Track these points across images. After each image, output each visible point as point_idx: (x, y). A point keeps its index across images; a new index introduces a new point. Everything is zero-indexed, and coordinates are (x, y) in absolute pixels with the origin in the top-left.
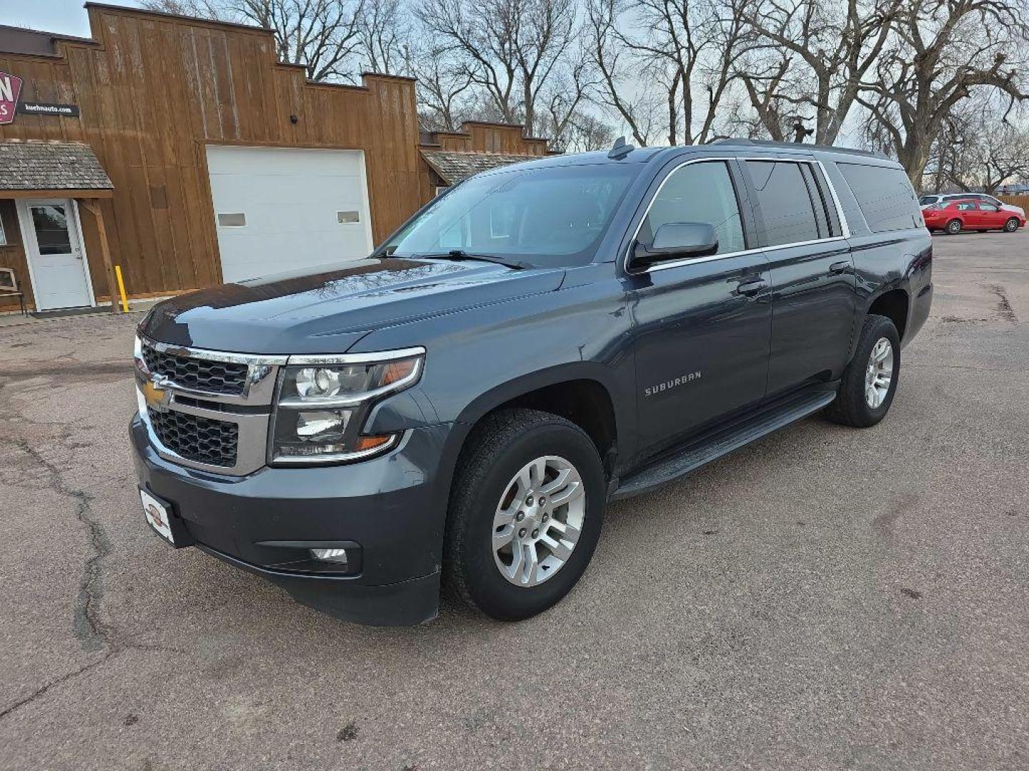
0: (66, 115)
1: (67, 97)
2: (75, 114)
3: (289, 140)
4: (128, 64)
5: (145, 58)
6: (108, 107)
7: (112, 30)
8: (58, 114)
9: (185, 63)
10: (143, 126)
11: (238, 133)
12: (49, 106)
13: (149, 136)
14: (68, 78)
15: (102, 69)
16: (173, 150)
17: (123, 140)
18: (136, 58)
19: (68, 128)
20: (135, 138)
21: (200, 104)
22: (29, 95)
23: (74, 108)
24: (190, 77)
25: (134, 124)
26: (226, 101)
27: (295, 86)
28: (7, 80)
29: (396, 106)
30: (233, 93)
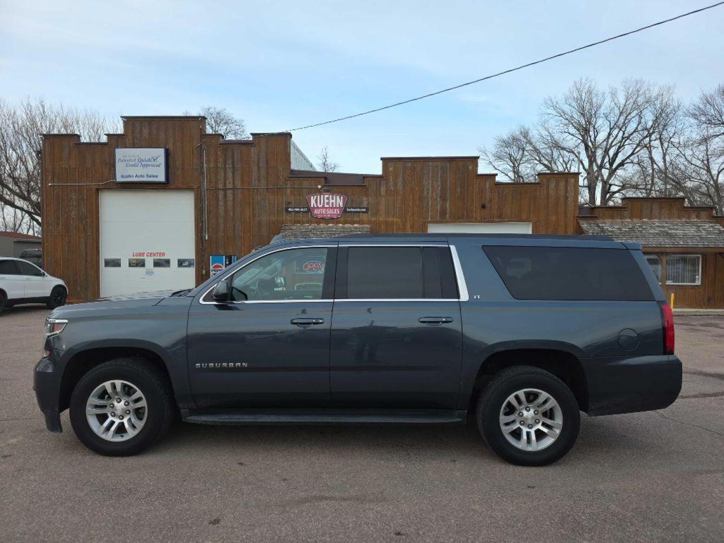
0: (363, 212)
1: (365, 204)
2: (367, 212)
3: (479, 218)
4: (395, 185)
5: (404, 181)
6: (382, 208)
7: (391, 169)
8: (359, 212)
9: (424, 180)
10: (398, 215)
11: (448, 216)
12: (357, 208)
13: (399, 221)
14: (367, 195)
15: (383, 189)
16: (411, 227)
17: (386, 223)
18: (400, 180)
19: (363, 218)
20: (393, 222)
21: (429, 202)
22: (349, 205)
23: (367, 209)
24: (425, 188)
25: (394, 216)
26: (444, 199)
27: (487, 187)
28: (342, 197)
29: (562, 193)
30: (448, 195)
